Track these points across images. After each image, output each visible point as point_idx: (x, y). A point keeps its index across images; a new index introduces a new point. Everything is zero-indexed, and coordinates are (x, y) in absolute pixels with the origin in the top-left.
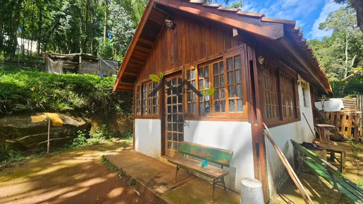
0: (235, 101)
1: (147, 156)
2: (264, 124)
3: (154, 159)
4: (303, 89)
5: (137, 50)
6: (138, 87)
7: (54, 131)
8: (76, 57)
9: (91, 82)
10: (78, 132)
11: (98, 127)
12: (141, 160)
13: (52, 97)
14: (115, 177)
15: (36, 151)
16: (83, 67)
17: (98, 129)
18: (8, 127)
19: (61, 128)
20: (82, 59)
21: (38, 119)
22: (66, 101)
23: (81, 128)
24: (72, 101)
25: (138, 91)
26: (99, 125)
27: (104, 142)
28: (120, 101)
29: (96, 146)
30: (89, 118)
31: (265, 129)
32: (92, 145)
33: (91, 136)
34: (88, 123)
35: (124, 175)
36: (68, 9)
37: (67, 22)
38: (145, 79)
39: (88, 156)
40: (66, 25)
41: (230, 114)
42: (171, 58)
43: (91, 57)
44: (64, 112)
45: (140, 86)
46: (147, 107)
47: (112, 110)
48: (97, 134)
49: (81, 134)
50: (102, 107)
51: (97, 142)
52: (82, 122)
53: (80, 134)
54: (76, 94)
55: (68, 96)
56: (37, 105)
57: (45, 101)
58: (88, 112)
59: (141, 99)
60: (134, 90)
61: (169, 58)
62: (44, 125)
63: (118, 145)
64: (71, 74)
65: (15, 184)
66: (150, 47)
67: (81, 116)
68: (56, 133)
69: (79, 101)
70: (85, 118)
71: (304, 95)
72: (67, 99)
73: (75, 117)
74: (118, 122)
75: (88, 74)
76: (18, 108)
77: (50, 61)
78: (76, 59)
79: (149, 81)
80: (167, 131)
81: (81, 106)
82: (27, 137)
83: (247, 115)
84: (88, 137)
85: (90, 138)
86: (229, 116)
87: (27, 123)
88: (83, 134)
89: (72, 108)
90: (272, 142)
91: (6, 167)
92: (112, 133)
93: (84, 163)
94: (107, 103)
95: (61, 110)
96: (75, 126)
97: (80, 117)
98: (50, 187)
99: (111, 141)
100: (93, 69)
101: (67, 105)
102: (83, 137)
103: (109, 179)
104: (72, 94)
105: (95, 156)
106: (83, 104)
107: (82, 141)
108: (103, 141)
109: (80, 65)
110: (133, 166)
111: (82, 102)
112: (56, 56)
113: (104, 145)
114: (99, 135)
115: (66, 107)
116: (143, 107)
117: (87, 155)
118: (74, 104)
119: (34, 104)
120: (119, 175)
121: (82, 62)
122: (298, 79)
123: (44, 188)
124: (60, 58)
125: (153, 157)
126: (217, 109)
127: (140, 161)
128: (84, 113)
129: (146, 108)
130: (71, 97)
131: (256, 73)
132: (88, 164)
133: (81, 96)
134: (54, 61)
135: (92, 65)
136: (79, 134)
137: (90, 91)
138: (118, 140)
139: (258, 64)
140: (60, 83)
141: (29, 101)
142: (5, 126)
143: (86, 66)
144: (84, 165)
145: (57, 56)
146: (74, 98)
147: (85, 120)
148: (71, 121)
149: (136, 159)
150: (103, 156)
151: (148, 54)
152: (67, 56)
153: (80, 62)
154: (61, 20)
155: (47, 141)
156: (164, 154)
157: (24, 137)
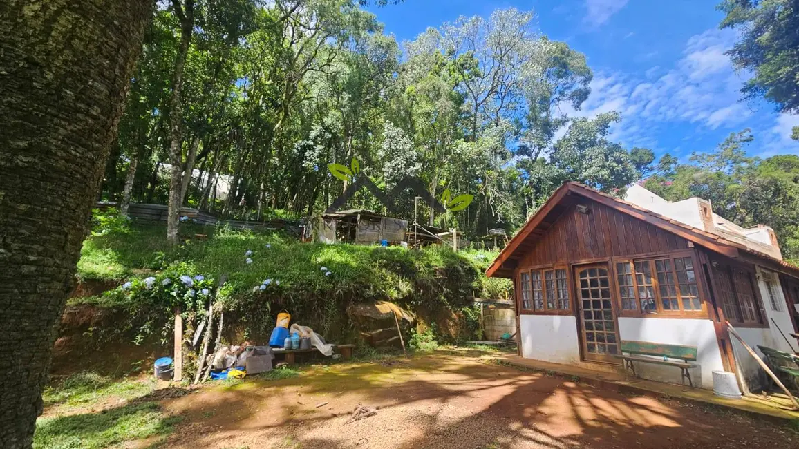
0: (691, 300)
1: (553, 363)
2: (728, 322)
3: (567, 365)
4: (768, 284)
6: (522, 273)
8: (352, 216)
11: (425, 327)
15: (385, 350)
18: (367, 317)
21: (383, 308)
22: (393, 286)
31: (728, 326)
34: (414, 319)
36: (318, 136)
38: (539, 266)
41: (686, 312)
43: (373, 214)
44: (397, 302)
45: (527, 273)
46: (544, 300)
48: (426, 336)
54: (399, 277)
55: (393, 279)
56: (378, 291)
59: (531, 290)
60: (515, 277)
69: (404, 287)
70: (410, 312)
71: (771, 293)
76: (369, 295)
78: (353, 218)
79: (546, 268)
80: (585, 331)
82: (380, 330)
83: (707, 314)
86: (685, 314)
87: (377, 313)
89: (402, 297)
90: (738, 338)
92: (442, 336)
100: (374, 233)
104: (396, 277)
106: (411, 291)
111: (408, 289)
115: (396, 295)
116: (535, 299)
118: (401, 290)
122: (756, 272)
124: (332, 218)
125: (563, 363)
126: (667, 307)
128: (409, 304)
130: (395, 281)
131: (711, 276)
133: (403, 279)
138: (456, 348)
139: (712, 267)
143: (364, 229)
146: (398, 282)
147: (412, 315)
150: (493, 359)
152: (340, 214)
154: (308, 153)
155: (395, 338)
156: (583, 358)
157: (378, 331)
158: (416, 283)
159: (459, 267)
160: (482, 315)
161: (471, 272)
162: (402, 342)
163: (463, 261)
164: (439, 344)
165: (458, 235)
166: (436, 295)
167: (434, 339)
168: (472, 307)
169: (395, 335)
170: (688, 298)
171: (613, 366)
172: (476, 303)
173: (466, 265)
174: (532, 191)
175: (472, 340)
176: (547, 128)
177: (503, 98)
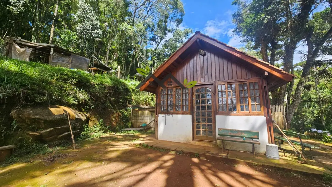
1: (176, 142)
3: (184, 143)
6: (162, 90)
8: (46, 48)
15: (56, 144)
16: (53, 59)
17: (95, 123)
19: (74, 122)
20: (54, 51)
23: (85, 122)
24: (75, 95)
30: (87, 113)
34: (87, 118)
35: (182, 153)
40: (19, 7)
45: (165, 89)
48: (95, 128)
52: (84, 116)
54: (77, 89)
56: (53, 98)
58: (88, 107)
67: (81, 111)
70: (85, 113)
76: (41, 100)
77: (15, 47)
78: (47, 50)
80: (196, 123)
81: (82, 101)
83: (263, 113)
87: (49, 115)
91: (53, 158)
96: (82, 120)
100: (65, 62)
106: (84, 99)
109: (51, 57)
111: (82, 97)
112: (22, 42)
120: (178, 154)
121: (53, 54)
124: (27, 46)
125: (182, 142)
126: (242, 109)
128: (85, 107)
131: (267, 92)
133: (81, 91)
134: (21, 47)
135: (63, 58)
136: (85, 128)
137: (89, 87)
141: (47, 93)
143: (56, 59)
145: (24, 43)
146: (76, 92)
150: (141, 144)
152: (37, 45)
153: (51, 53)
155: (67, 133)
156: (193, 139)
157: (49, 130)
158: (91, 94)
159: (120, 87)
160: (132, 114)
161: (127, 90)
162: (73, 136)
163: (123, 84)
164: (105, 132)
165: (120, 72)
166: (105, 102)
167: (100, 130)
168: (126, 110)
169: (67, 131)
170: (255, 105)
171: (210, 143)
172: (128, 108)
173: (125, 86)
174: (156, 59)
175: (125, 128)
176: (165, 31)
177: (148, 11)
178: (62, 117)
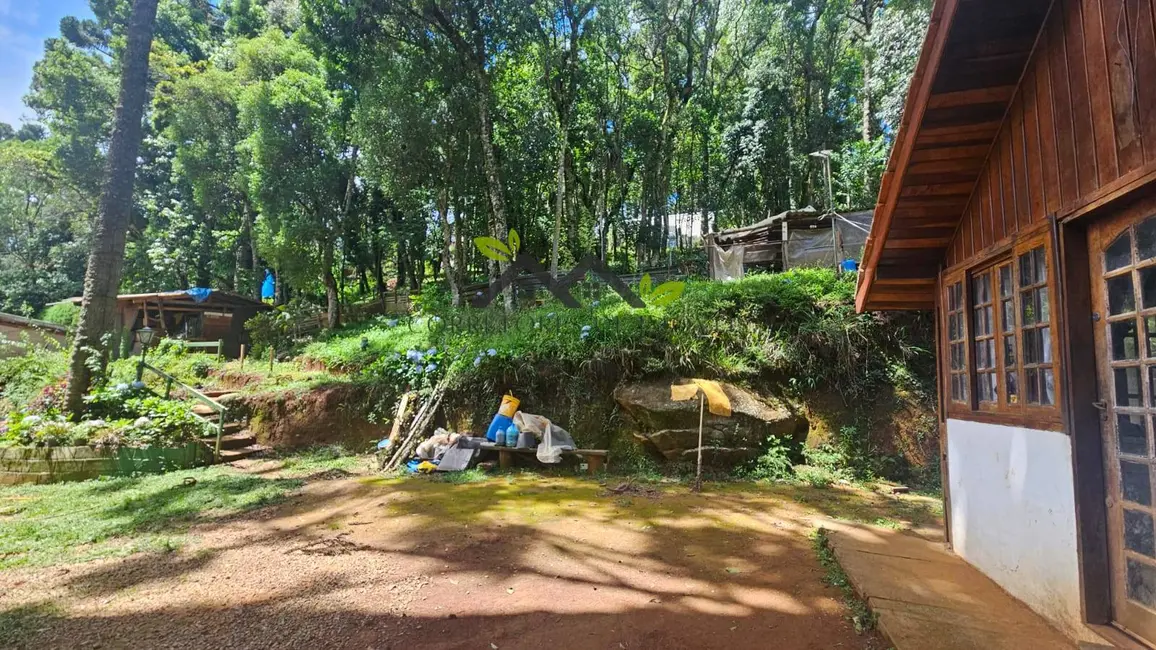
1: (1008, 595)
3: (1043, 619)
5: (927, 147)
6: (951, 287)
7: (713, 427)
8: (773, 228)
9: (807, 290)
10: (769, 439)
11: (831, 434)
12: (966, 598)
13: (709, 341)
14: (836, 617)
16: (792, 250)
17: (830, 438)
18: (636, 406)
19: (726, 422)
20: (791, 228)
21: (682, 392)
22: (742, 349)
23: (777, 427)
24: (754, 348)
25: (954, 303)
26: (834, 426)
27: (847, 488)
28: (905, 349)
29: (817, 493)
30: (800, 402)
32: (808, 487)
33: (807, 457)
34: (798, 417)
35: (870, 622)
36: (756, 106)
37: (756, 140)
38: (980, 254)
39: (786, 516)
40: (754, 150)
42: (1119, 120)
43: (813, 215)
44: (735, 379)
45: (960, 282)
46: (998, 371)
47: (878, 381)
48: (825, 455)
49: (777, 445)
50: (841, 368)
51: (825, 480)
52: (780, 410)
53: (775, 446)
54: (765, 330)
55: (744, 337)
56: (681, 360)
57: (695, 351)
58: (797, 382)
59: (965, 338)
60: (939, 302)
61: (1106, 125)
62: (692, 408)
63: (894, 509)
64: (756, 276)
65: (629, 529)
66: (995, 112)
67: (778, 393)
68: (717, 433)
69: (771, 350)
70: (790, 401)
72: (743, 343)
73: (763, 394)
74: (902, 426)
75: (798, 270)
76: (652, 367)
77: (717, 253)
78: (774, 232)
79: (1001, 255)
80: (1120, 503)
81: (777, 364)
82: (663, 432)
84: (798, 458)
85: (804, 463)
87: (664, 401)
88: (782, 449)
89: (752, 370)
91: (628, 489)
92: (880, 461)
93: (766, 533)
94: (857, 355)
95: (729, 373)
96: (762, 422)
97: (776, 396)
98: (676, 565)
99: (874, 490)
101: (742, 361)
102: (783, 457)
103: (819, 614)
104: (755, 331)
105: (803, 525)
106: (783, 358)
107: (781, 468)
108: (843, 481)
109: (786, 246)
110: (919, 608)
111: (779, 353)
112: (729, 236)
113: (844, 497)
114: (831, 459)
115: (741, 367)
116: (980, 369)
117: (784, 514)
118: (760, 357)
119: (676, 356)
120: (855, 619)
121: (789, 237)
123: (665, 562)
124: (737, 240)
125: (1037, 607)
127: (958, 603)
128: (788, 384)
129: (994, 376)
130: (751, 340)
132: (774, 538)
133: (777, 335)
134: (725, 249)
135: (818, 239)
136: (770, 445)
137: (801, 318)
138: (902, 491)
140: (727, 303)
141: (669, 351)
142: (632, 403)
143: (800, 247)
144: (762, 537)
145: (732, 236)
146: (759, 341)
147: (790, 408)
148: (751, 405)
149: (944, 587)
150: (822, 531)
151: (989, 141)
152: (754, 229)
153: (785, 237)
154: (742, 141)
157: (659, 432)
178: (685, 406)
